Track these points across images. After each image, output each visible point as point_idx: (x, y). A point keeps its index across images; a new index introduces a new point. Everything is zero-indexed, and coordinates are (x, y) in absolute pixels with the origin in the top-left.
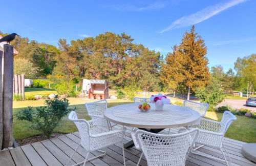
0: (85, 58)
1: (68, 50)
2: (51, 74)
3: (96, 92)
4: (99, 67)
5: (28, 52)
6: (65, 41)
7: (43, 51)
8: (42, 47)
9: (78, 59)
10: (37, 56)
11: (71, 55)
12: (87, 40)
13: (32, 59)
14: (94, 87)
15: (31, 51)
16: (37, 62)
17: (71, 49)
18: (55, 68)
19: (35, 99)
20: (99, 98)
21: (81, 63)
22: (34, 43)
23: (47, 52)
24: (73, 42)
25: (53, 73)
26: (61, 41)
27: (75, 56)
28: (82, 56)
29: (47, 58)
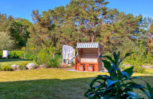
0: (56, 28)
1: (40, 21)
2: (25, 46)
3: (83, 60)
4: (71, 36)
5: (6, 27)
6: (38, 11)
7: (18, 25)
8: (17, 21)
9: (50, 29)
10: (14, 30)
11: (43, 25)
12: (58, 9)
13: (9, 33)
14: (82, 53)
15: (8, 25)
16: (13, 36)
17: (44, 19)
18: (28, 39)
19: (12, 70)
20: (90, 69)
21: (52, 33)
22: (11, 18)
23: (22, 26)
24: (44, 12)
25: (27, 44)
26: (34, 12)
27: (46, 26)
28: (54, 26)
29: (22, 31)
